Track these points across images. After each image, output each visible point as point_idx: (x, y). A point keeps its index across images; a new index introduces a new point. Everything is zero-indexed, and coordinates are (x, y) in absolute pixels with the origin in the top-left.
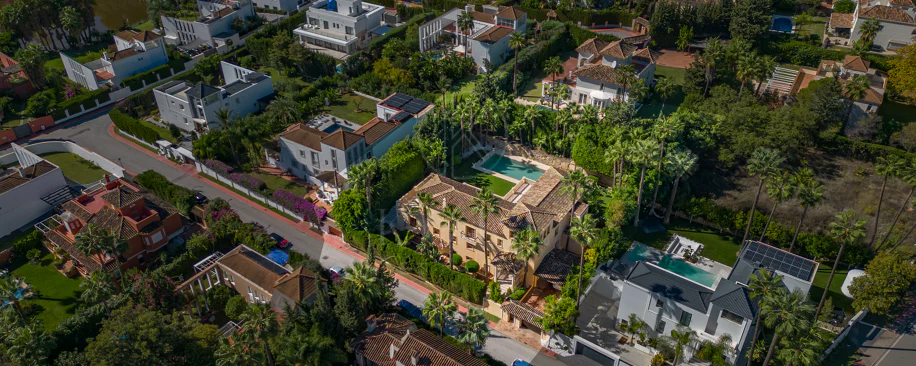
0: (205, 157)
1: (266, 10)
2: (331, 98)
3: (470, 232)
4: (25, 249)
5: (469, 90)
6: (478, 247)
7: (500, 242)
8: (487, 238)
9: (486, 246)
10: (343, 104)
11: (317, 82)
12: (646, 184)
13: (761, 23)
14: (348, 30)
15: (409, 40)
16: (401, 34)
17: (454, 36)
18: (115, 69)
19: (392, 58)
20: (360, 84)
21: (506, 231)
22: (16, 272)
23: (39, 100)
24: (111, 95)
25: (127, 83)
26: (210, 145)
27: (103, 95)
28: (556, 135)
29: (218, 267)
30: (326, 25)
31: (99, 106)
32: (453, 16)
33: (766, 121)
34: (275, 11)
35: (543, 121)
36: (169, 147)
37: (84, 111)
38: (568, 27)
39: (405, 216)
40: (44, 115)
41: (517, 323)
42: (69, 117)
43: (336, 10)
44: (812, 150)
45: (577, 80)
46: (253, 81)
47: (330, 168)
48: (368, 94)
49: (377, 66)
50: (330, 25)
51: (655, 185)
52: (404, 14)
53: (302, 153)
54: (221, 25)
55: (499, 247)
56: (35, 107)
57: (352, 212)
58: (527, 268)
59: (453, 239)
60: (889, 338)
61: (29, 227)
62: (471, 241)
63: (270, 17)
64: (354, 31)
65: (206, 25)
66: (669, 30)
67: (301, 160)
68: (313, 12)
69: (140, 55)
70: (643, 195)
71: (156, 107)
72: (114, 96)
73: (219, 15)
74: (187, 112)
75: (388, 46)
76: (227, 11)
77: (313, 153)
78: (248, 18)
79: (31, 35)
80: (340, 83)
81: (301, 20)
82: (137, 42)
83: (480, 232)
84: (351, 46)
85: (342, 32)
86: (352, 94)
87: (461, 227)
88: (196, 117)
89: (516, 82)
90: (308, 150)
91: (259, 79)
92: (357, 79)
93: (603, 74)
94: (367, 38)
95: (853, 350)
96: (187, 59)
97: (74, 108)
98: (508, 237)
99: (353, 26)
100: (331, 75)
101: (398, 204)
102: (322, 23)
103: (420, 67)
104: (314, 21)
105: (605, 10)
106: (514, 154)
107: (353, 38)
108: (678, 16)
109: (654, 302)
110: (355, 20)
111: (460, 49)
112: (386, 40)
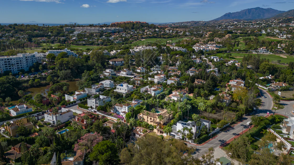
0: (99, 110)
1: (106, 87)
2: (123, 101)
3: (151, 119)
4: (68, 124)
5: (151, 99)
6: (152, 122)
7: (156, 120)
8: (154, 119)
9: (154, 121)
10: (125, 103)
11: (120, 99)
12: (183, 112)
13: (210, 88)
14: (125, 90)
15: (138, 91)
16: (137, 90)
17: (148, 91)
18: (77, 97)
19: (135, 94)
20: (128, 99)
21: (157, 117)
22: (66, 128)
23: (63, 102)
24: (76, 102)
25: (80, 100)
26: (100, 108)
27: (75, 102)
28: (168, 105)
29: (106, 123)
30: (121, 89)
31: (74, 104)
32: (148, 87)
33: (207, 102)
34: (108, 88)
35: (165, 104)
36: (91, 109)
37: (71, 105)
38: (171, 89)
39: (139, 117)
40: (64, 105)
41: (159, 132)
42: (68, 106)
43: (123, 86)
44: (217, 109)
45: (172, 97)
46: (107, 98)
47: (124, 111)
48: (130, 101)
49: (132, 96)
50: (122, 89)
51: (185, 111)
52: (137, 87)
53: (119, 108)
54: (98, 90)
55: (156, 121)
56: (63, 103)
57: (129, 116)
58: (161, 124)
59: (148, 121)
60: (223, 133)
61: (68, 121)
62: (151, 120)
63: (107, 89)
64: (127, 90)
65: (95, 90)
66: (192, 89)
67: (118, 110)
68: (118, 87)
69: (82, 95)
70: (183, 113)
71: (87, 103)
72: (77, 102)
73: (97, 88)
74: (94, 104)
75: (134, 92)
76: (99, 87)
77: (121, 108)
78: (103, 89)
79: (56, 92)
80: (124, 99)
81: (115, 88)
82: (81, 92)
83: (153, 118)
84: (126, 93)
85: (124, 90)
86: (127, 101)
87: (149, 118)
88: (96, 104)
89: (160, 98)
90: (120, 107)
91: (108, 98)
92: (128, 98)
93: (177, 95)
94: (129, 92)
95: (216, 134)
96: (91, 96)
97: (69, 104)
98: (157, 118)
99: (127, 89)
100: (122, 98)
101: (137, 116)
102: (120, 89)
103: (141, 95)
104: (118, 88)
105: (179, 86)
106: (160, 110)
107: (126, 91)
108: (194, 86)
109: (182, 126)
110: (127, 88)
111: (149, 93)
112: (134, 91)
